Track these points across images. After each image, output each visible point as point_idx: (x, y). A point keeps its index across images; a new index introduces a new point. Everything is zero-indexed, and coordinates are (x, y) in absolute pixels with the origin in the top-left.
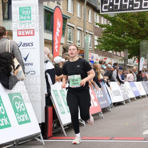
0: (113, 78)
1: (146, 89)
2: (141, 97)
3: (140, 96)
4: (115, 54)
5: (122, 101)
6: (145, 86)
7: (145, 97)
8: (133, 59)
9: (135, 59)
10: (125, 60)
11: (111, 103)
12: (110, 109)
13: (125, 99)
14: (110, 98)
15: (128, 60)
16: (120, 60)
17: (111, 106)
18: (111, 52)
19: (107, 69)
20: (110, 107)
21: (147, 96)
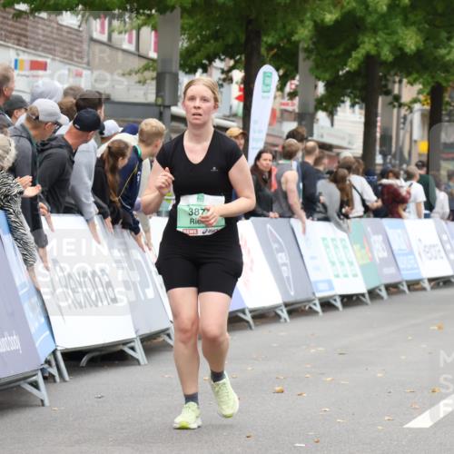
0: (74, 195)
1: (284, 268)
2: (248, 317)
3: (243, 311)
4: (104, 38)
5: (125, 343)
6: (280, 250)
7: (277, 317)
8: (216, 75)
9: (225, 72)
10: (160, 80)
11: (54, 353)
12: (43, 392)
13: (146, 331)
14: (43, 320)
15: (184, 79)
16: (130, 74)
17: (54, 371)
18: (69, 19)
19: (28, 126)
20: (39, 378)
21: (284, 314)
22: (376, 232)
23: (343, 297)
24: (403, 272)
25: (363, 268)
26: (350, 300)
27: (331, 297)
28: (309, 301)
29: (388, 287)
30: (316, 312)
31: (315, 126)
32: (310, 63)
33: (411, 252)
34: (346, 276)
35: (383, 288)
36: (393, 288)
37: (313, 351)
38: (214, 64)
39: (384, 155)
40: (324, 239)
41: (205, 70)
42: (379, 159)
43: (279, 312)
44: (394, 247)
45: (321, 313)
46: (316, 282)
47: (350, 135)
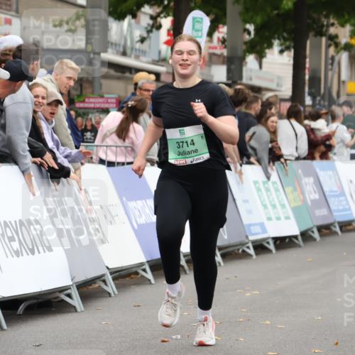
2: (183, 262)
5: (61, 290)
9: (153, 18)
15: (113, 26)
21: (219, 259)
22: (307, 175)
23: (276, 239)
24: (335, 214)
25: (295, 210)
26: (283, 243)
27: (264, 240)
28: (243, 244)
29: (320, 229)
30: (250, 255)
31: (244, 69)
32: (239, 8)
33: (343, 194)
34: (278, 219)
35: (315, 230)
36: (325, 230)
37: (248, 294)
38: (143, 9)
39: (313, 97)
40: (255, 183)
41: (134, 16)
42: (308, 101)
44: (326, 189)
45: (254, 257)
46: (250, 225)
47: (279, 78)
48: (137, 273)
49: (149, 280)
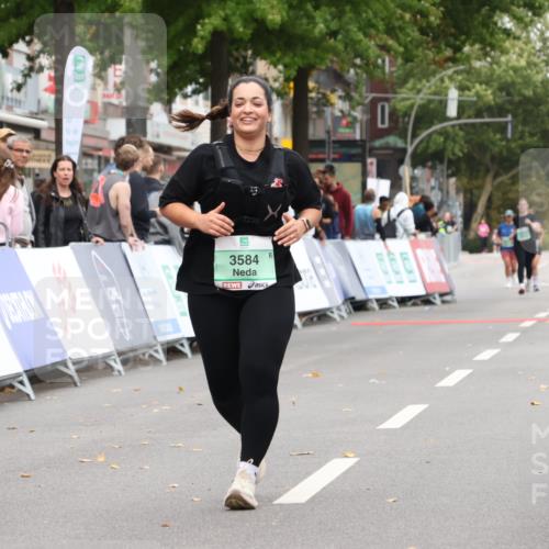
2: (72, 370)
3: (64, 363)
7: (109, 369)
8: (19, 61)
9: (30, 58)
21: (118, 366)
23: (191, 340)
27: (177, 341)
28: (150, 347)
30: (159, 361)
31: (149, 124)
37: (156, 410)
38: (16, 46)
40: (165, 268)
41: (5, 55)
43: (112, 363)
45: (165, 362)
47: (193, 134)
48: (12, 387)
49: (28, 395)
